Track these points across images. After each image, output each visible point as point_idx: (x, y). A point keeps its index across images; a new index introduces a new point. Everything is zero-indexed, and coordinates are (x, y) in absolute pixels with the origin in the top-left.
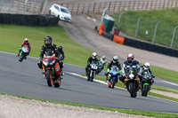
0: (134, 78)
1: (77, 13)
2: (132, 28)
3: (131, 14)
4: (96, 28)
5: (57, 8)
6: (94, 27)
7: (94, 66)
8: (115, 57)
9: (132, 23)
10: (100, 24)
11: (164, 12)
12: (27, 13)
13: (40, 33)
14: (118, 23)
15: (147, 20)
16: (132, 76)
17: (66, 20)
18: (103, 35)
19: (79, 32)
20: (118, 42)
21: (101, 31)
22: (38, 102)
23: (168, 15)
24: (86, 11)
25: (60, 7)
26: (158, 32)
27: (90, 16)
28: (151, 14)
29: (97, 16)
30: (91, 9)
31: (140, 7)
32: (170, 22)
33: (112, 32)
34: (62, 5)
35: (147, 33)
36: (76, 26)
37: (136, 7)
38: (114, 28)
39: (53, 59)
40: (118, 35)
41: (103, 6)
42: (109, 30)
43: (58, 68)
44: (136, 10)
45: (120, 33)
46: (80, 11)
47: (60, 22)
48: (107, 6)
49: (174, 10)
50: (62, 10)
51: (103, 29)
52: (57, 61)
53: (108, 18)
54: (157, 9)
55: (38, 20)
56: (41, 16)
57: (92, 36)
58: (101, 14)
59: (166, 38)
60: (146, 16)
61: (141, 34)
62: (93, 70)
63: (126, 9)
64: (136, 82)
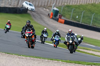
0: (72, 43)
1: (38, 6)
2: (69, 15)
3: (68, 6)
4: (49, 14)
5: (27, 3)
6: (47, 14)
7: (45, 35)
8: (57, 31)
9: (69, 12)
10: (51, 13)
11: (87, 5)
12: (10, 6)
13: (17, 17)
14: (61, 12)
15: (77, 10)
16: (71, 41)
17: (32, 10)
18: (52, 18)
19: (39, 17)
20: (61, 22)
21: (51, 16)
22: (16, 56)
23: (89, 7)
24: (43, 5)
25: (28, 3)
26: (83, 17)
27: (45, 8)
28: (79, 7)
29: (49, 8)
30: (46, 4)
31: (73, 3)
32: (90, 11)
33: (58, 17)
34: (29, 2)
35: (77, 17)
36: (38, 14)
37: (71, 3)
38: (59, 14)
39: (31, 33)
40: (61, 18)
41: (52, 2)
42: (56, 16)
43: (33, 38)
44: (71, 4)
45: (62, 17)
46: (40, 5)
47: (28, 11)
48: (55, 2)
49: (92, 5)
50: (30, 5)
51: (52, 15)
52: (33, 34)
53: (55, 9)
54: (83, 4)
55: (16, 10)
56: (18, 8)
57: (47, 19)
58: (51, 7)
59: (88, 20)
60: (77, 8)
61: (74, 18)
62: (45, 37)
63: (66, 4)
64: (73, 45)
